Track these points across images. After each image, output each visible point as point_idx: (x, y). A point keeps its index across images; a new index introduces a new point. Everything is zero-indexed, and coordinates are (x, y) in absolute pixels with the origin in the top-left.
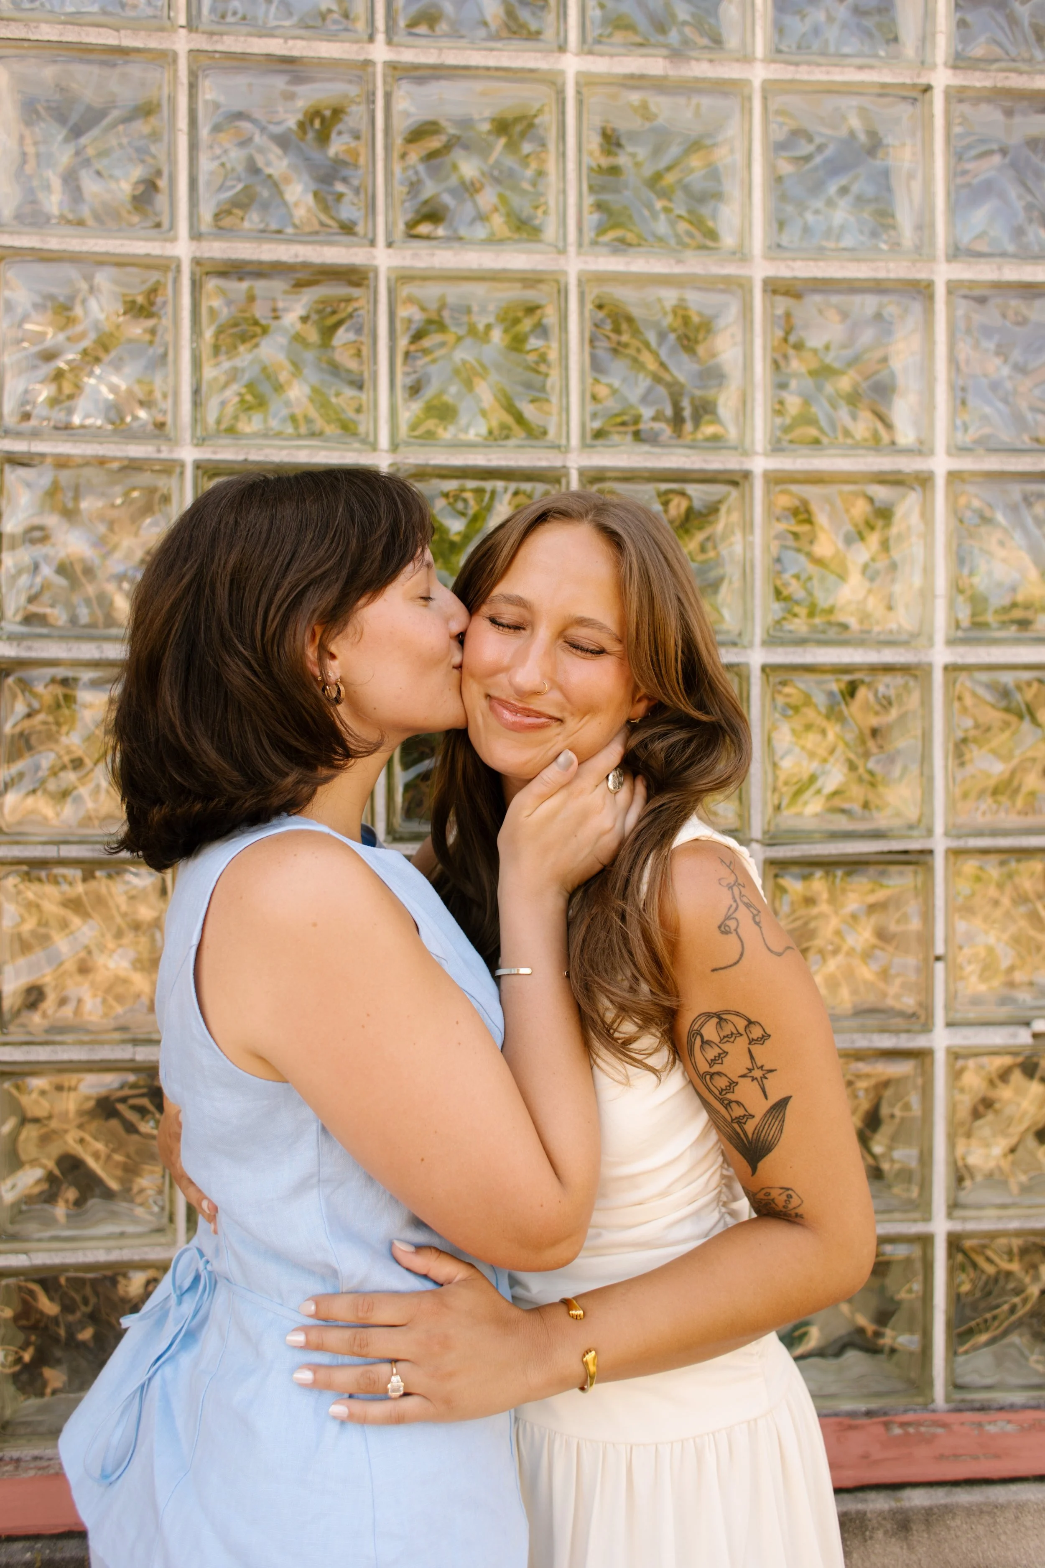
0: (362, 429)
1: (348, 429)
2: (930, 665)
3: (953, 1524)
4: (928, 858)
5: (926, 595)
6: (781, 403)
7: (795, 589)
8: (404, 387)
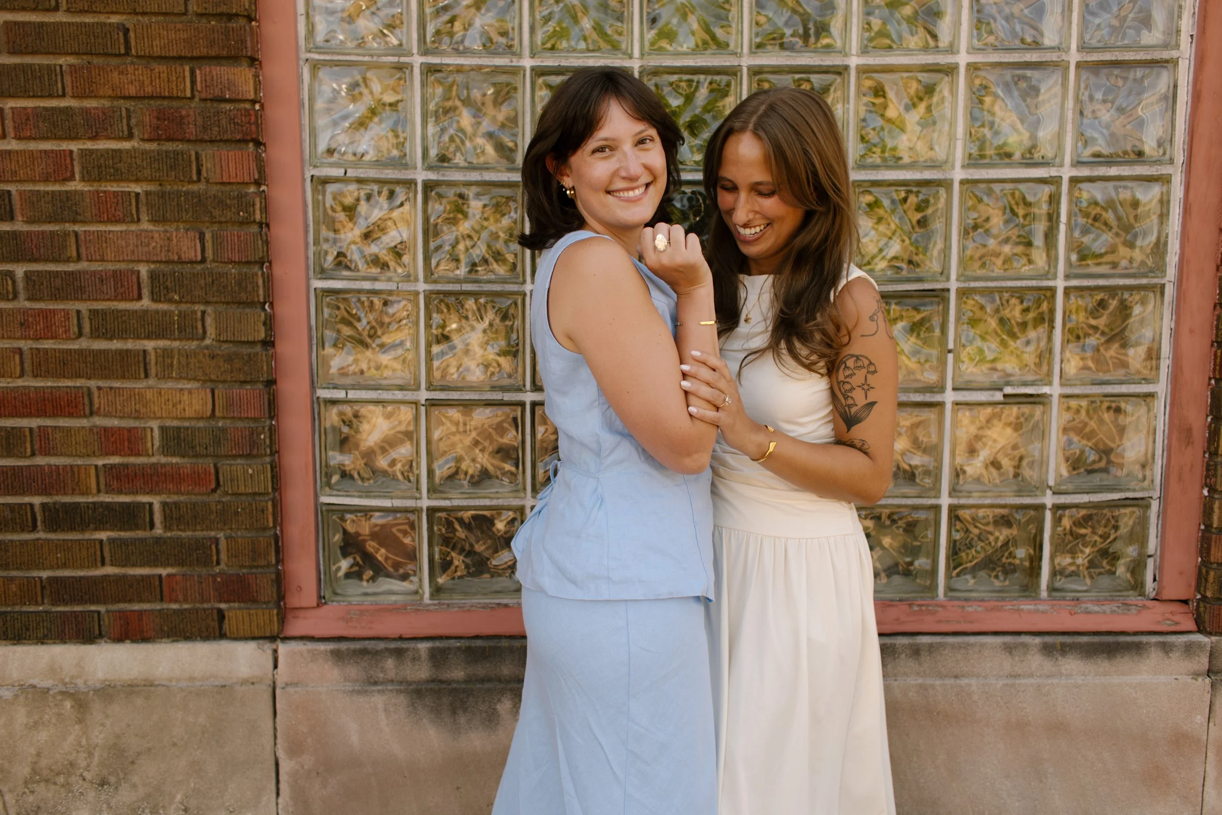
0: (624, 46)
1: (615, 47)
2: (952, 180)
3: (945, 652)
4: (946, 294)
5: (952, 138)
6: (869, 24)
7: (873, 137)
8: (647, 19)
